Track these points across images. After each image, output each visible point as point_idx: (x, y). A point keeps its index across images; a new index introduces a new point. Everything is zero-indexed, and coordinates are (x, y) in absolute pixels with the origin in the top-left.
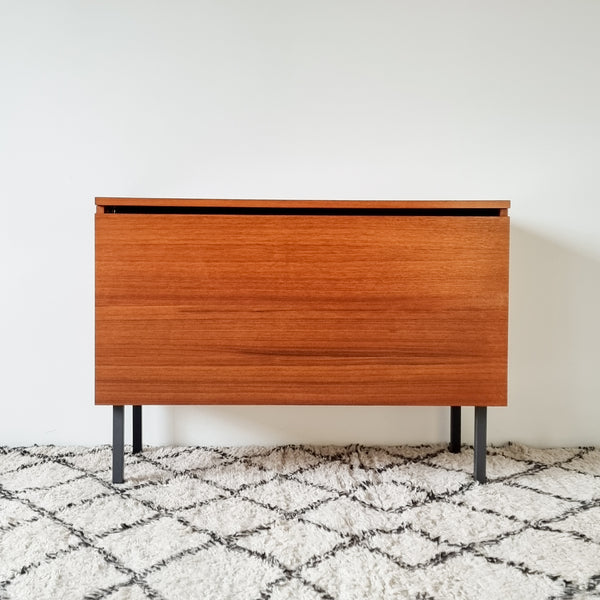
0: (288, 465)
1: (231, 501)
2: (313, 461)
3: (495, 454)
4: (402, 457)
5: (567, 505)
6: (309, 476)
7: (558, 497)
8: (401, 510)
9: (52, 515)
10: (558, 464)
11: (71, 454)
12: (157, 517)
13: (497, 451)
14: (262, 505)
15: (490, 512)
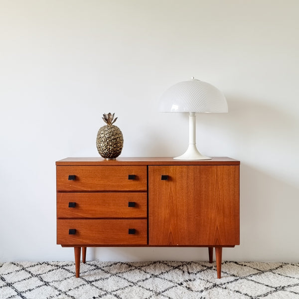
0: (157, 271)
1: (134, 287)
2: (167, 269)
3: (245, 266)
4: (205, 266)
5: (269, 289)
6: (166, 276)
7: (267, 286)
8: (202, 291)
9: (65, 293)
10: (271, 270)
11: (67, 265)
12: (105, 294)
13: (246, 264)
14: (147, 289)
15: (237, 292)
